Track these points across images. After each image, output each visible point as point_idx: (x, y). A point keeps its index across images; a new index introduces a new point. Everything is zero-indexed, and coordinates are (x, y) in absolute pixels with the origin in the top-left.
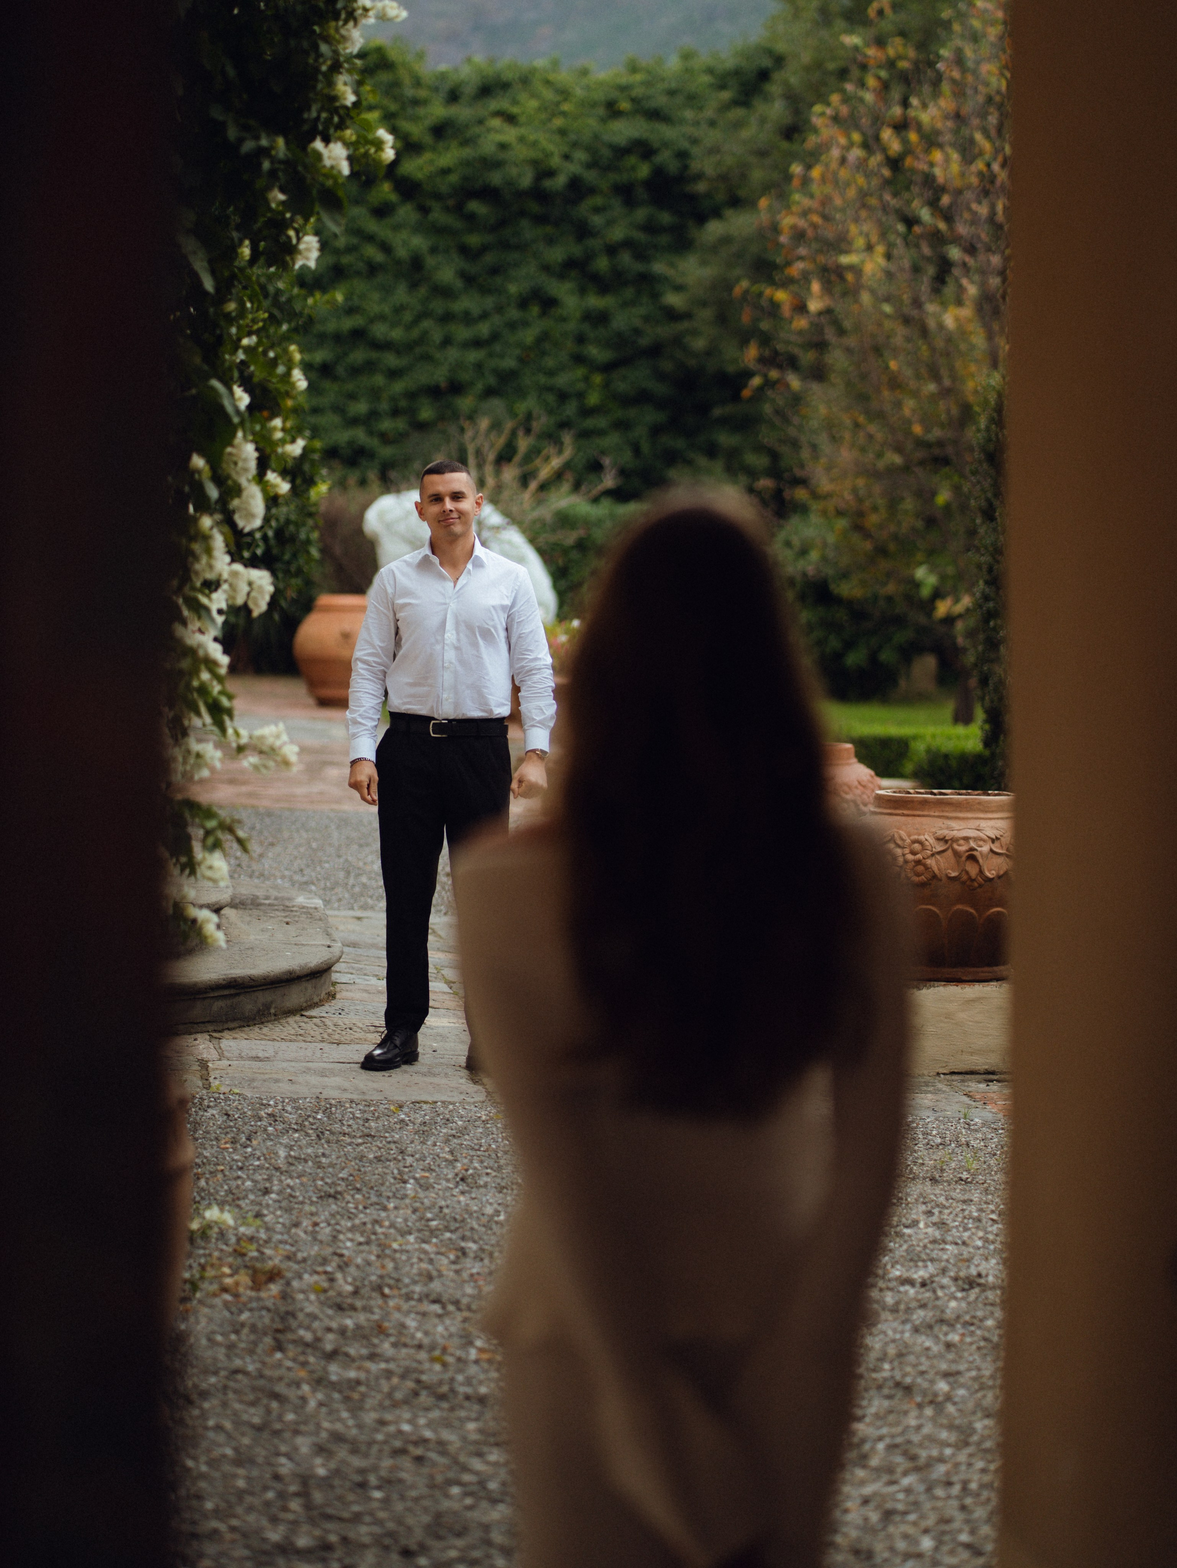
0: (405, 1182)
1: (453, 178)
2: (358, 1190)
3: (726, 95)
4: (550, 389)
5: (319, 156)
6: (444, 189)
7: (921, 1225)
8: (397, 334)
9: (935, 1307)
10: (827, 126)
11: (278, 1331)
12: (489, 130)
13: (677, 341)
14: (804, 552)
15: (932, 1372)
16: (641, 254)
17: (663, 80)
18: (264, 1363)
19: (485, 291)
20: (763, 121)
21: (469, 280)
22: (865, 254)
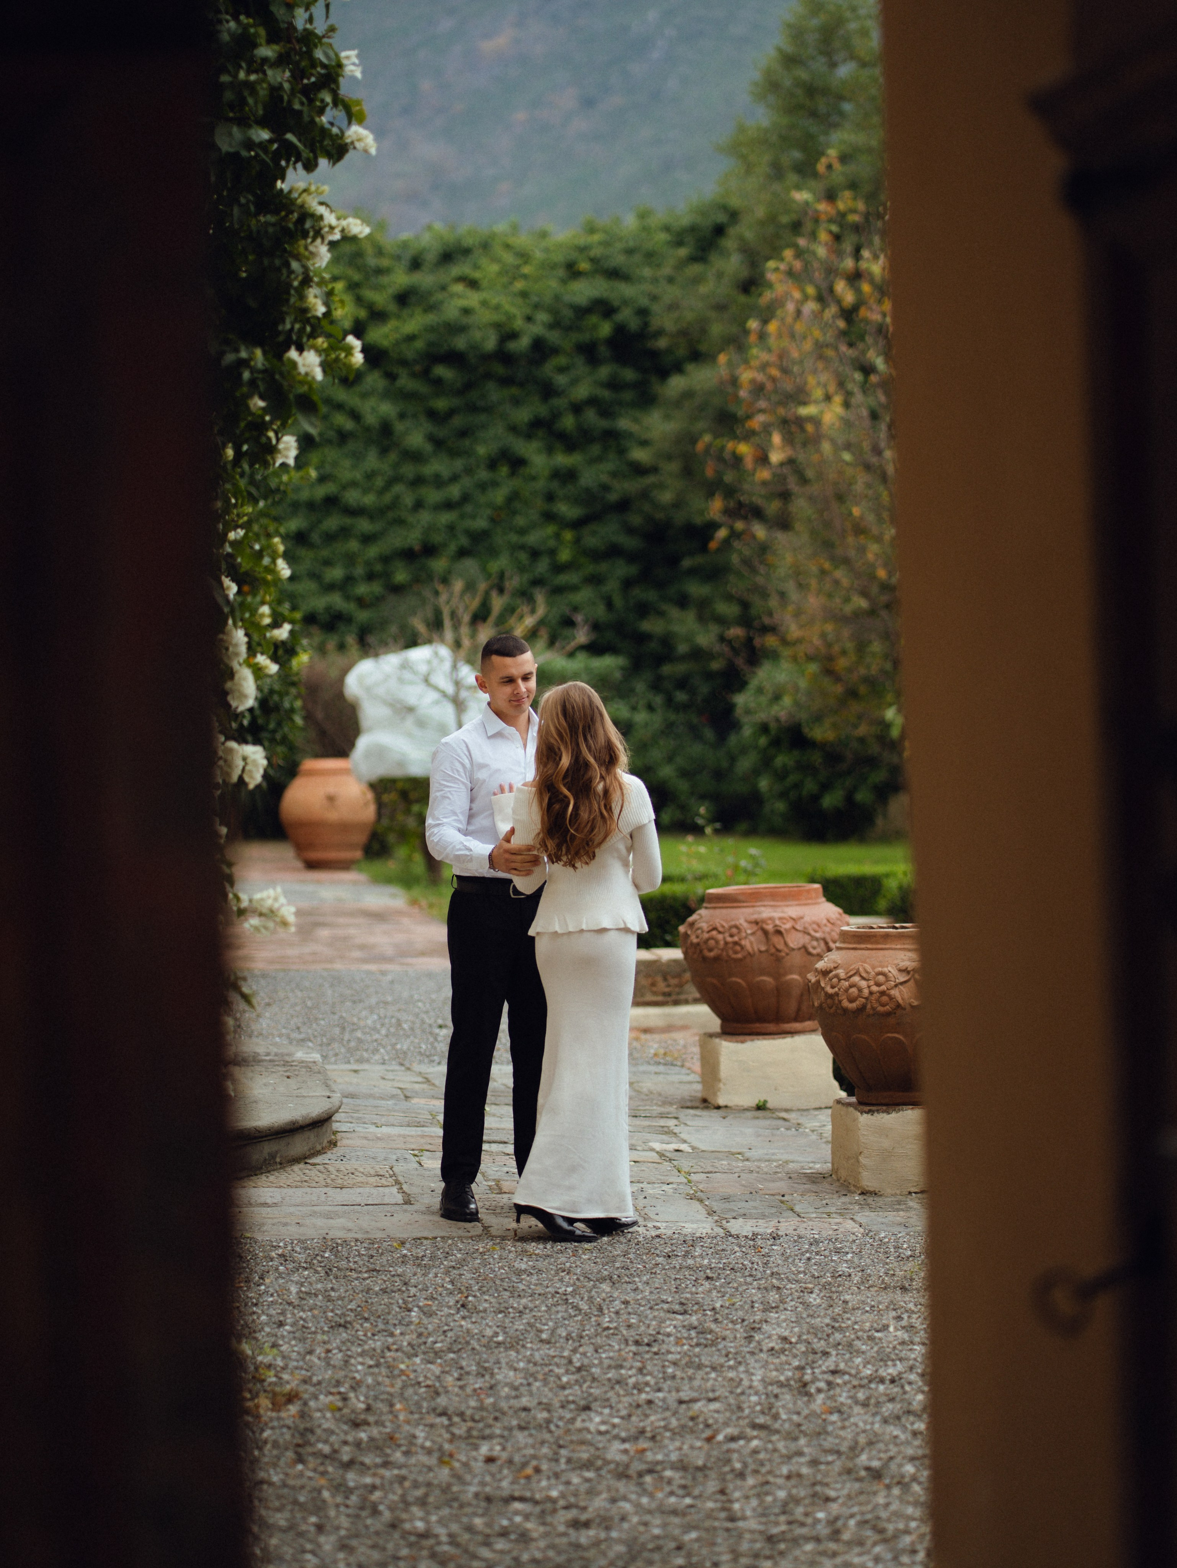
0: (410, 1310)
1: (419, 344)
2: (366, 1319)
3: (683, 252)
4: (522, 547)
5: (294, 364)
6: (410, 355)
7: (891, 1329)
8: (369, 500)
9: (902, 1400)
10: (781, 281)
11: (298, 1445)
12: (452, 296)
13: (645, 495)
14: (777, 697)
15: (900, 1457)
16: (606, 411)
17: (620, 239)
18: (287, 1474)
19: (454, 453)
20: (720, 275)
21: (438, 443)
22: (823, 404)
